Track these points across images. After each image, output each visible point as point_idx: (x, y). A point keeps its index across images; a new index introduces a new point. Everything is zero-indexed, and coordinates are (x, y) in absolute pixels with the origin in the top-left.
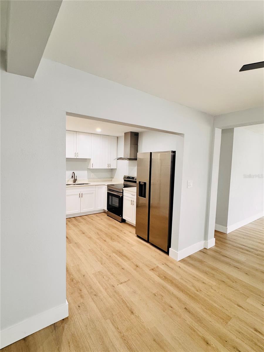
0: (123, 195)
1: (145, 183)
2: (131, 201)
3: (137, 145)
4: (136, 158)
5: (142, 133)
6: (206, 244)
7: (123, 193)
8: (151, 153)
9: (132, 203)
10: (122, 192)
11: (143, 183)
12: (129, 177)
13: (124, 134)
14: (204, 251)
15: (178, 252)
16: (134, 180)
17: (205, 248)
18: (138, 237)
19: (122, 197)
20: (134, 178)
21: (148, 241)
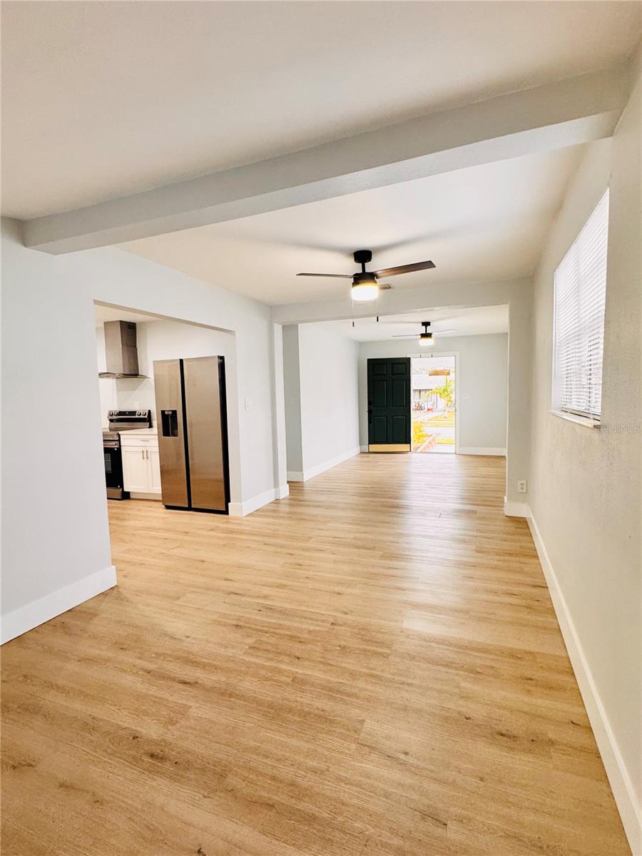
0: (120, 446)
1: (174, 412)
2: (143, 452)
3: (135, 346)
4: (133, 373)
5: (143, 323)
6: (277, 493)
7: (119, 440)
8: (181, 361)
9: (145, 456)
10: (117, 439)
11: (170, 413)
12: (121, 413)
13: (103, 326)
14: (277, 502)
15: (243, 504)
16: (137, 416)
17: (276, 500)
18: (168, 507)
19: (119, 449)
20: (135, 412)
21: (189, 509)
